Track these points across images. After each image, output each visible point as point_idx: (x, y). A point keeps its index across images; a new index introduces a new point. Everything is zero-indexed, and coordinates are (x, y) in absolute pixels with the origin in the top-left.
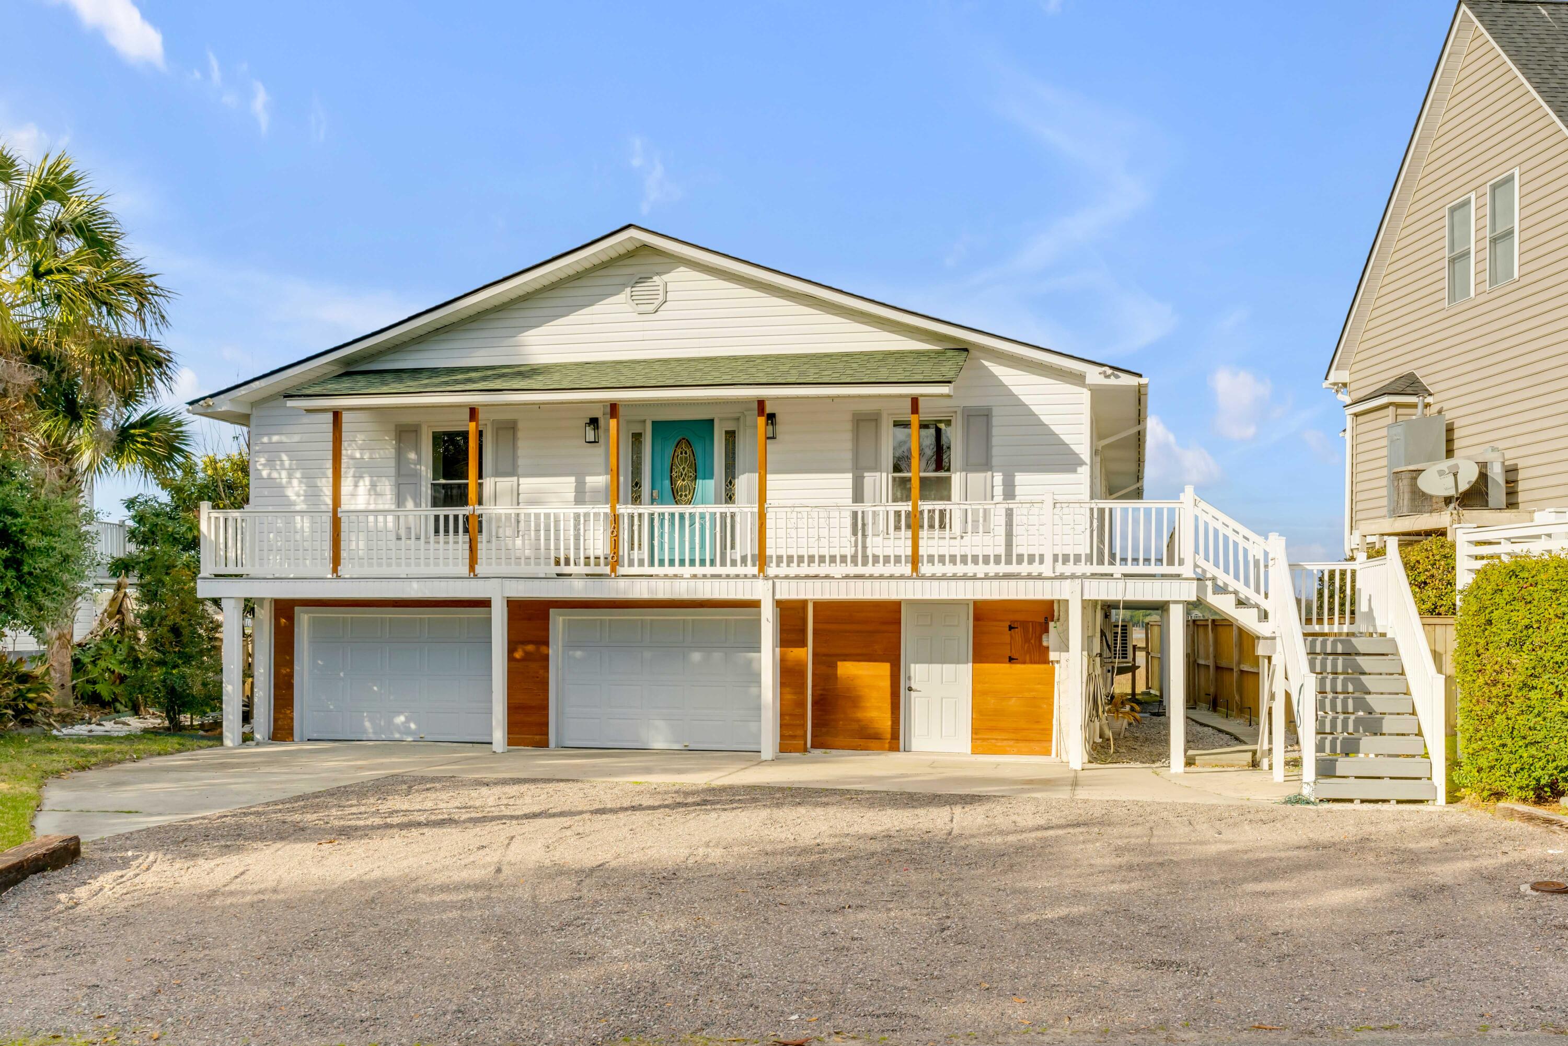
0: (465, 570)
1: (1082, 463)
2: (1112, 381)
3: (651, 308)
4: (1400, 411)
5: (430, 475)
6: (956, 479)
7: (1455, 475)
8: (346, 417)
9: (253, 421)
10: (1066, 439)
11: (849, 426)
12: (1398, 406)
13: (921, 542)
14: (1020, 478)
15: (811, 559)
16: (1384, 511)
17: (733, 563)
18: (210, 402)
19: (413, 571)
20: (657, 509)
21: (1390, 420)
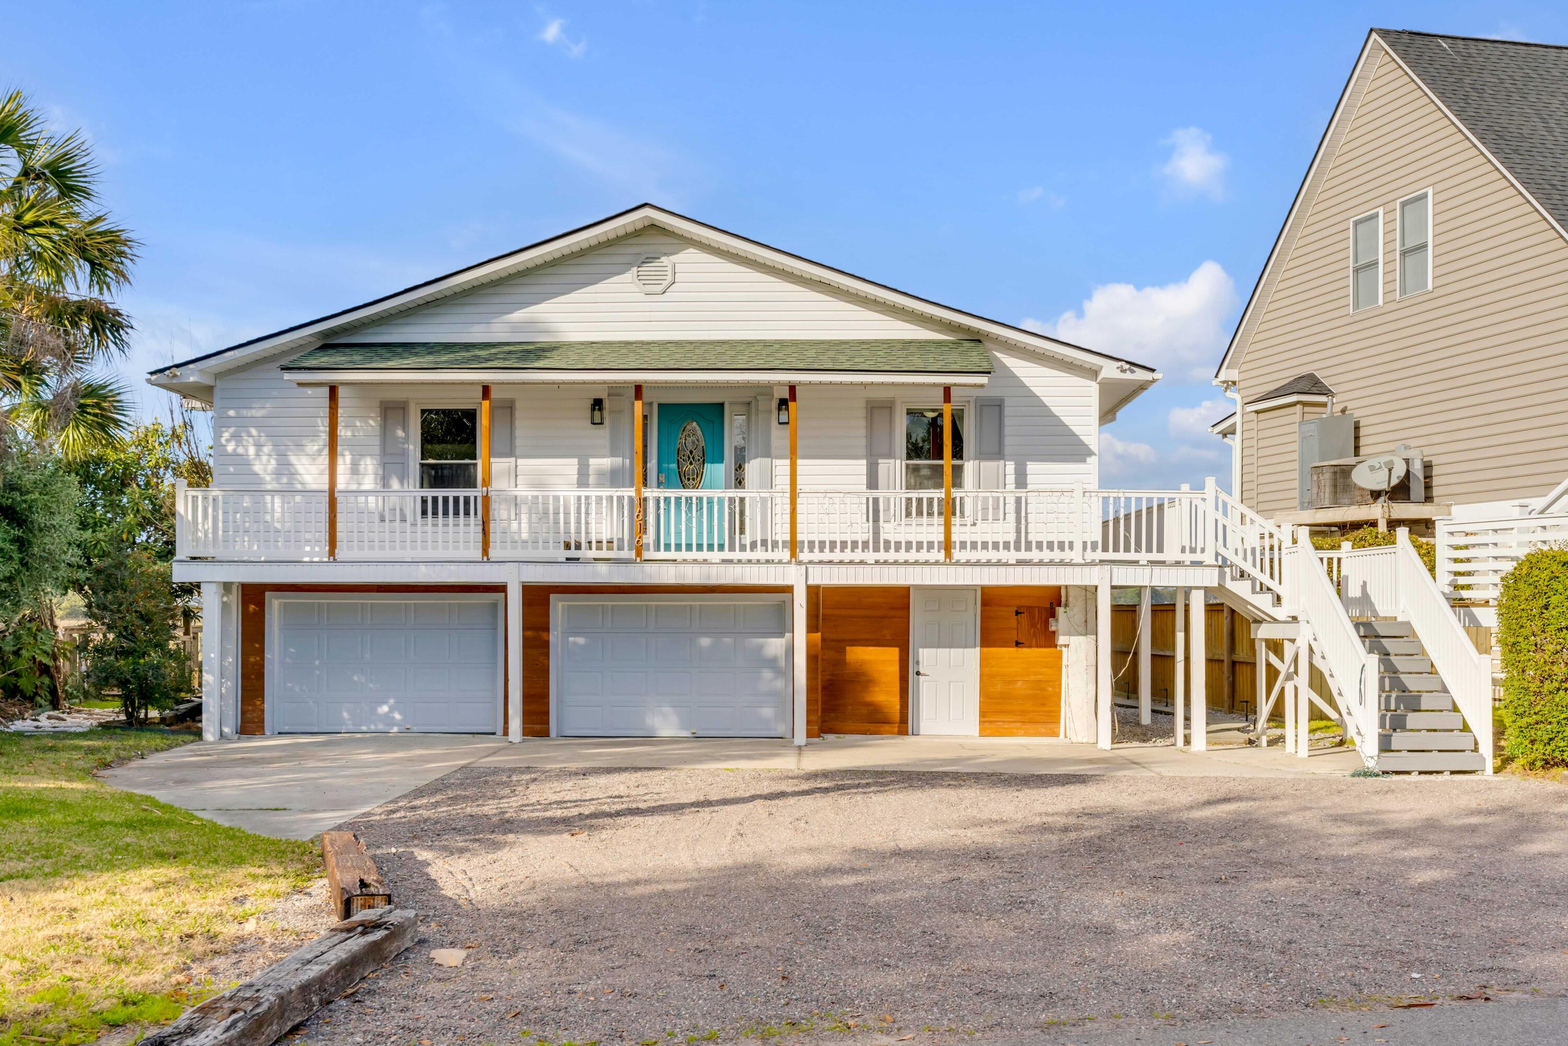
0: (477, 554)
1: (1091, 453)
2: (1128, 376)
3: (659, 289)
4: (1307, 409)
5: (419, 454)
6: (969, 467)
7: (1390, 470)
8: (342, 392)
9: (217, 394)
10: (1076, 430)
11: (862, 413)
12: (1305, 404)
13: (953, 529)
14: (1031, 467)
15: (844, 544)
16: (1296, 503)
17: (743, 548)
18: (178, 372)
19: (420, 554)
20: (663, 493)
21: (1297, 418)
